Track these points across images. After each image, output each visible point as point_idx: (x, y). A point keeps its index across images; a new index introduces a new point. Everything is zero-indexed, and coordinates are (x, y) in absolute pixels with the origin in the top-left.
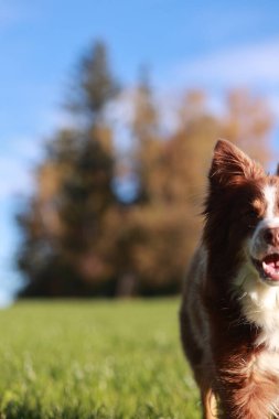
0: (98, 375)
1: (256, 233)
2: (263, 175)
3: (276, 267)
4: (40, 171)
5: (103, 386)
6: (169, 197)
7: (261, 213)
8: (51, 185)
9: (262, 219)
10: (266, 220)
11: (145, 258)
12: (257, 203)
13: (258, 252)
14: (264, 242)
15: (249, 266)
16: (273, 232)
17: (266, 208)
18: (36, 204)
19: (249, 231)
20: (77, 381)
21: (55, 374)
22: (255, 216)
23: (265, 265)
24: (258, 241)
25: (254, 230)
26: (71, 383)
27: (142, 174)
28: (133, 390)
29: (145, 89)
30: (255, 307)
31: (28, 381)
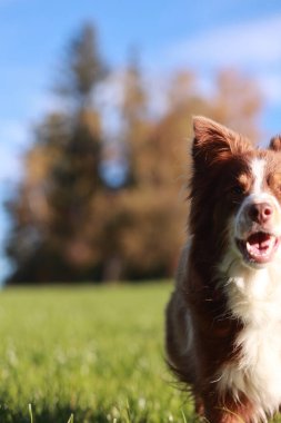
0: (79, 360)
1: (241, 209)
2: (251, 148)
3: (261, 249)
4: (28, 157)
5: (85, 370)
6: (157, 181)
7: (248, 189)
8: (39, 170)
9: (248, 194)
10: (252, 195)
11: (133, 243)
12: (243, 179)
13: (242, 231)
14: (249, 219)
15: (234, 248)
16: (259, 208)
17: (253, 182)
18: (23, 190)
19: (233, 208)
20: (59, 367)
21: (37, 360)
22: (241, 192)
23: (249, 246)
24: (243, 219)
25: (239, 206)
26: (52, 368)
27: (130, 157)
28: (114, 374)
29: (134, 71)
30: (243, 297)
31: (10, 367)
